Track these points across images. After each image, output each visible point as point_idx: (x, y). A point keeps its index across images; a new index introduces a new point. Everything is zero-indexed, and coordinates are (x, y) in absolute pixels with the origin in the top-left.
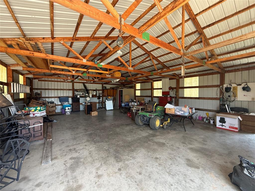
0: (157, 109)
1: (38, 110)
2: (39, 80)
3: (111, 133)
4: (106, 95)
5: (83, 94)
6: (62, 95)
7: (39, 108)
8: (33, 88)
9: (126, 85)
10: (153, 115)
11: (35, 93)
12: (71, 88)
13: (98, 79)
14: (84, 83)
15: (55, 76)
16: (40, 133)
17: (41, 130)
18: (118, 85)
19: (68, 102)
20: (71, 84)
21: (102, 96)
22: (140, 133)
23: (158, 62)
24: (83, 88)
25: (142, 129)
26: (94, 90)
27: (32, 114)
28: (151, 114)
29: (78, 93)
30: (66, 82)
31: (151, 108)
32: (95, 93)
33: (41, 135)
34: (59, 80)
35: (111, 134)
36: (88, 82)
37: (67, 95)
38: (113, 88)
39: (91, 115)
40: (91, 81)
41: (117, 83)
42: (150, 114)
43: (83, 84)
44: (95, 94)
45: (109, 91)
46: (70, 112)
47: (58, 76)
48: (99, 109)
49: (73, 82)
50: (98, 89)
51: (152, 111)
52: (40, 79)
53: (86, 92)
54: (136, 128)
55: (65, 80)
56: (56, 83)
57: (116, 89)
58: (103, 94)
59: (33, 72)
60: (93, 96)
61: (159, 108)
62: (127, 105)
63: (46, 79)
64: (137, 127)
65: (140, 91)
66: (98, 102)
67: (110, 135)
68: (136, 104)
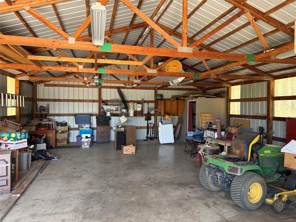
0: (264, 153)
1: (12, 137)
2: (46, 85)
3: (133, 199)
4: (162, 112)
5: (117, 110)
6: (81, 112)
7: (13, 135)
8: (37, 98)
9: (209, 89)
10: (241, 170)
11: (40, 107)
12: (96, 98)
13: (142, 79)
14: (119, 88)
15: (70, 77)
16: (5, 182)
17: (7, 175)
18: (190, 89)
19: (90, 123)
20: (96, 90)
21: (154, 115)
22: (200, 212)
23: (275, 27)
24: (118, 97)
25: (210, 201)
26: (138, 102)
27: (4, 145)
28: (235, 166)
29: (108, 107)
30: (87, 87)
31: (242, 149)
32: (139, 107)
33: (7, 185)
34: (76, 83)
35: (132, 202)
36: (127, 87)
37: (90, 112)
38: (177, 98)
39: (123, 152)
40: (132, 85)
41: (181, 87)
42: (232, 165)
43: (118, 91)
44: (139, 109)
45: (168, 104)
46: (89, 143)
47: (75, 76)
48: (147, 140)
49: (100, 87)
50: (146, 99)
51: (244, 158)
52: (48, 83)
53: (123, 106)
54: (197, 197)
55: (86, 84)
56: (71, 89)
57: (184, 100)
58: (156, 110)
59: (28, 72)
60: (136, 114)
61: (269, 152)
62: (197, 135)
63: (57, 83)
64: (200, 194)
65: (239, 103)
66: (146, 125)
67: (127, 204)
68: (216, 136)
